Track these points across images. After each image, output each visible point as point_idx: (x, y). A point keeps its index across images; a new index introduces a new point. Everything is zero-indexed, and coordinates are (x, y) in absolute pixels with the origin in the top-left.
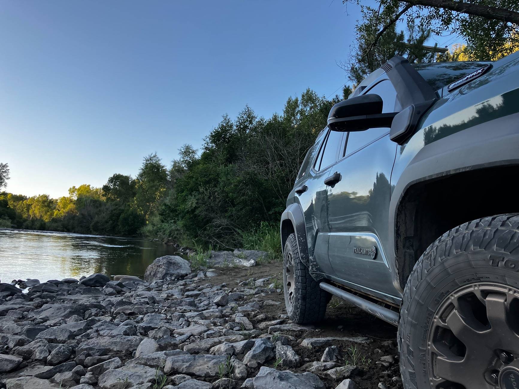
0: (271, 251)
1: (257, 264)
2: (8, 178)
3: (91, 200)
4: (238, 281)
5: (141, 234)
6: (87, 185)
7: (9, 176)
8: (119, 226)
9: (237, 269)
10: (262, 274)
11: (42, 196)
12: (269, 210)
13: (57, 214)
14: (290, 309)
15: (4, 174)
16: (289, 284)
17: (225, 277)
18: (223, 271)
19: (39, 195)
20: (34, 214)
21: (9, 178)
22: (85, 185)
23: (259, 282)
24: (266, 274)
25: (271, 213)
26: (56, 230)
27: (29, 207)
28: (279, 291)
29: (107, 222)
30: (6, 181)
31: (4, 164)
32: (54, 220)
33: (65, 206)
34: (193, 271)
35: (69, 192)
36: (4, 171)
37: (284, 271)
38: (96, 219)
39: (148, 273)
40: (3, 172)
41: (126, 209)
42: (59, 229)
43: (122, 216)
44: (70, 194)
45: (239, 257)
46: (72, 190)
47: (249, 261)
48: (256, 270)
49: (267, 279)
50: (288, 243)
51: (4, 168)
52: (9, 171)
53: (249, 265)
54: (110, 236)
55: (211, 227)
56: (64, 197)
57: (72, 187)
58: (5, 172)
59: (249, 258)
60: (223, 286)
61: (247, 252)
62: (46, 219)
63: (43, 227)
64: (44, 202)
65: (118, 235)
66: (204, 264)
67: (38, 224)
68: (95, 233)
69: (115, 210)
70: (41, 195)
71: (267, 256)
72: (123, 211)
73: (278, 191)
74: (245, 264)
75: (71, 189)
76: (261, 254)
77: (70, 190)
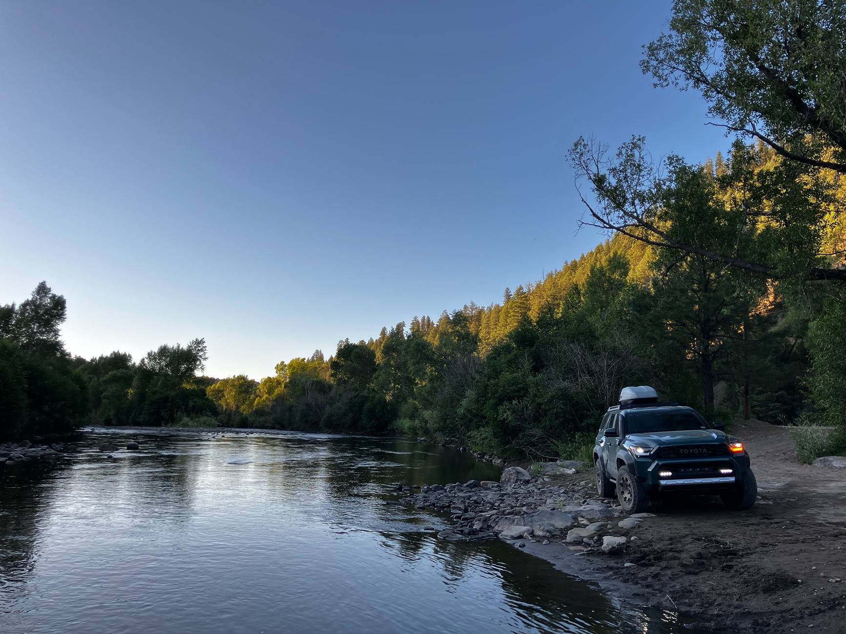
0: (587, 461)
1: (577, 472)
2: (205, 359)
3: (313, 383)
4: (568, 483)
5: (394, 430)
6: (301, 358)
7: (207, 356)
8: (363, 420)
9: (563, 476)
10: (583, 479)
11: (238, 377)
12: (582, 421)
13: (258, 403)
14: (600, 492)
15: (201, 354)
16: (599, 481)
17: (557, 481)
18: (555, 477)
19: (234, 376)
20: (227, 404)
21: (207, 358)
22: (299, 359)
23: (583, 483)
24: (585, 479)
25: (583, 424)
26: (263, 426)
27: (219, 393)
28: (595, 487)
29: (345, 415)
30: (203, 362)
31: (200, 339)
32: (259, 412)
33: (270, 392)
34: (533, 478)
35: (275, 370)
36: (200, 348)
37: (596, 476)
38: (328, 409)
39: (504, 479)
40: (199, 350)
41: (371, 395)
42: (267, 425)
43: (367, 405)
44: (277, 372)
45: (562, 466)
46: (281, 367)
47: (571, 469)
48: (577, 476)
49: (587, 481)
50: (597, 463)
51: (200, 345)
52: (206, 348)
53: (572, 473)
54: (349, 434)
55: (524, 436)
56: (269, 378)
57: (279, 363)
58: (202, 350)
59: (570, 467)
60: (560, 486)
61: (568, 462)
62: (244, 410)
63: (244, 424)
64: (241, 386)
65: (361, 433)
66: (539, 472)
67: (237, 419)
68: (326, 431)
69: (355, 397)
70: (236, 377)
71: (584, 465)
72: (366, 398)
73: (589, 403)
74: (568, 472)
75: (278, 365)
76: (579, 463)
77: (277, 368)
